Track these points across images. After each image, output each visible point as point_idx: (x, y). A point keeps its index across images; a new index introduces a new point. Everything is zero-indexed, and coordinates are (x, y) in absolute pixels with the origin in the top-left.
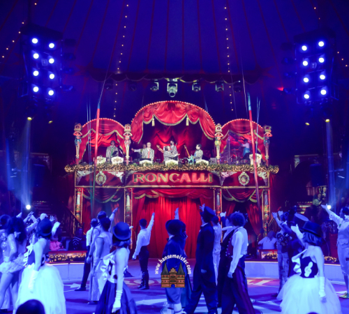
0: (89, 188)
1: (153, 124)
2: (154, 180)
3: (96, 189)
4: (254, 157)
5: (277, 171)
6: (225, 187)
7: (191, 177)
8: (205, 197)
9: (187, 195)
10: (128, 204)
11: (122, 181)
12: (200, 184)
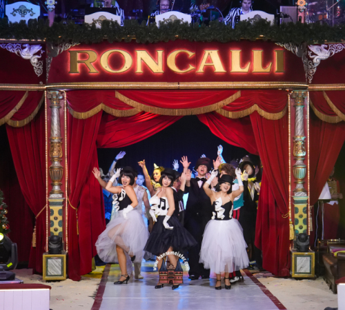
2: (124, 69)
6: (318, 87)
7: (226, 60)
8: (263, 113)
9: (217, 107)
10: (56, 132)
11: (38, 72)
12: (250, 77)
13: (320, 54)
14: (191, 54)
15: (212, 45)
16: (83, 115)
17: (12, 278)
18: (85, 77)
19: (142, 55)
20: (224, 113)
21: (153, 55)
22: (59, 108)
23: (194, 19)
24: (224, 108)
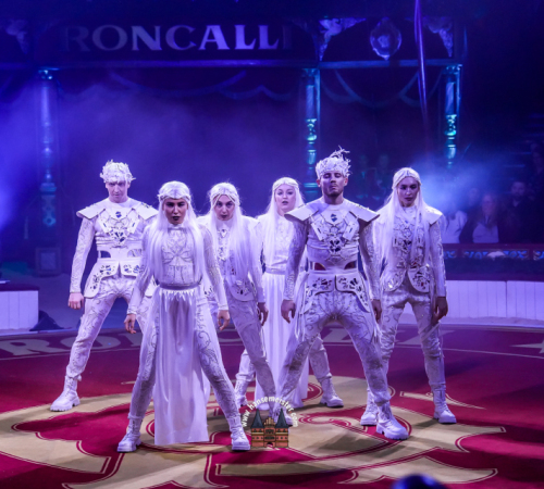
2: (119, 46)
6: (330, 64)
7: (231, 39)
9: (220, 87)
11: (25, 49)
14: (191, 30)
18: (75, 54)
19: (138, 31)
21: (151, 32)
24: (228, 88)
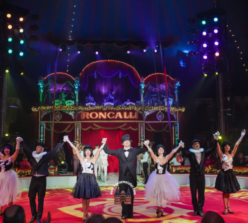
0: (50, 123)
1: (96, 77)
2: (96, 117)
3: (55, 124)
4: (168, 101)
5: (183, 110)
6: (147, 122)
7: (123, 115)
8: (132, 129)
9: (120, 127)
10: (78, 134)
11: (73, 118)
12: (129, 119)
13: (147, 113)
14: (113, 113)
15: (119, 111)
16: (85, 129)
17: (66, 173)
18: (86, 119)
19: (101, 114)
20: (122, 129)
21: (104, 114)
22: (79, 127)
23: (115, 104)
24: (123, 127)
